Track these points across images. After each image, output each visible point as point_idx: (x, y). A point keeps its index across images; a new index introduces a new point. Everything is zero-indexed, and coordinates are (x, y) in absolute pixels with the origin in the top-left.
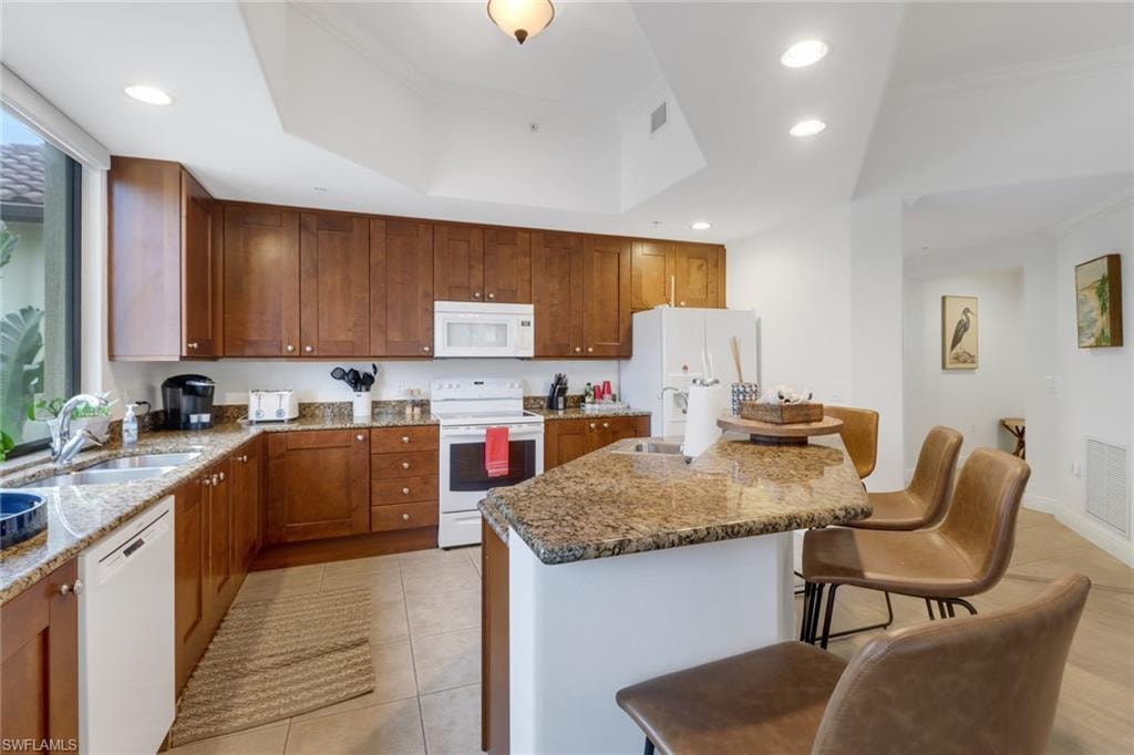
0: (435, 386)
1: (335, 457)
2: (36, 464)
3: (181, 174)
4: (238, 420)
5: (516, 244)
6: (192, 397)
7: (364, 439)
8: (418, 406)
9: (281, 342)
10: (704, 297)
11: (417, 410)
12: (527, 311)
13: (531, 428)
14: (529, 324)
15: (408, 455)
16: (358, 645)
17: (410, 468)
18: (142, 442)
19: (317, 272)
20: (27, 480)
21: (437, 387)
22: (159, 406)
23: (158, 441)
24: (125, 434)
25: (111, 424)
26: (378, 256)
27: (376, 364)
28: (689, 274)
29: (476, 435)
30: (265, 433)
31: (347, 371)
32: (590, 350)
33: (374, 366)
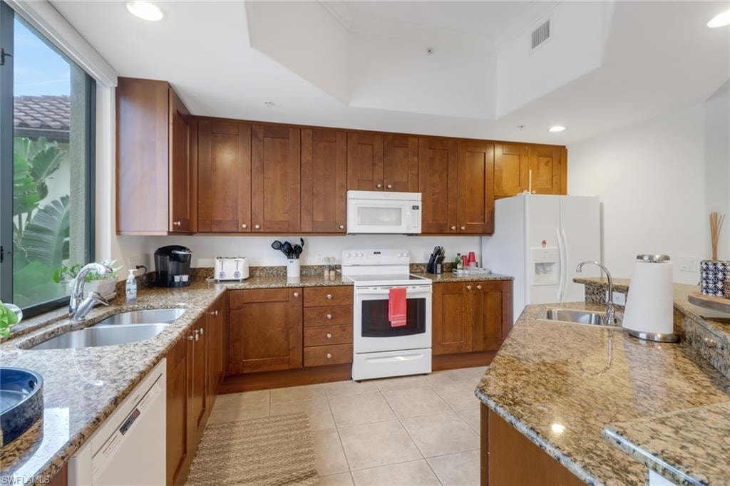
0: (345, 255)
1: (278, 309)
2: (57, 320)
3: (169, 90)
4: (207, 279)
5: (408, 147)
6: (175, 262)
7: (299, 296)
8: (333, 270)
9: (238, 221)
10: (550, 187)
11: (332, 273)
12: (416, 198)
13: (422, 289)
14: (418, 208)
15: (330, 308)
16: (309, 477)
17: (332, 318)
18: (140, 299)
19: (264, 169)
20: (47, 337)
21: (347, 255)
22: (153, 269)
23: (152, 297)
24: (128, 293)
25: (118, 284)
26: (307, 157)
27: (303, 237)
28: (538, 169)
29: (381, 294)
30: (228, 290)
31: (283, 243)
32: (463, 228)
33: (302, 240)
